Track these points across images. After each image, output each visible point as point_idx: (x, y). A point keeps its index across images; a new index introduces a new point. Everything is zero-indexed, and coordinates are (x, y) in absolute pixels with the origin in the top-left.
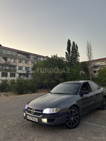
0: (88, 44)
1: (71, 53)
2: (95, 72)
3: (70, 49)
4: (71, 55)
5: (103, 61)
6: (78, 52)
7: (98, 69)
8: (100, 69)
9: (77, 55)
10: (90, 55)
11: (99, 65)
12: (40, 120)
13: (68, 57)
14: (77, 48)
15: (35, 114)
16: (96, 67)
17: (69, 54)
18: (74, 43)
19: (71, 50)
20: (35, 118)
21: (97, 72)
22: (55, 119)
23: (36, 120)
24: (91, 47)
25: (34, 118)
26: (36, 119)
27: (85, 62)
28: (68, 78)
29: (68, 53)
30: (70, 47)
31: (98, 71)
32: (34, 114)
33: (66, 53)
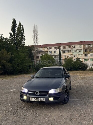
0: (35, 28)
1: (16, 35)
4: (15, 36)
5: (45, 48)
6: (24, 35)
7: (41, 55)
9: (23, 37)
10: (35, 40)
11: (41, 50)
12: (47, 99)
13: (12, 38)
14: (24, 30)
15: (40, 95)
16: (39, 52)
17: (14, 35)
18: (20, 24)
19: (16, 31)
21: (39, 58)
22: (59, 97)
24: (37, 32)
25: (39, 99)
27: (29, 46)
29: (12, 34)
30: (15, 27)
33: (10, 34)
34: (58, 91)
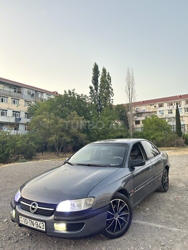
0: (128, 74)
1: (99, 88)
2: (138, 122)
3: (97, 81)
4: (98, 91)
5: (151, 105)
6: (111, 88)
7: (143, 118)
8: (146, 117)
9: (109, 91)
10: (130, 95)
11: (144, 110)
12: (49, 226)
13: (94, 94)
14: (110, 79)
15: (38, 212)
16: (139, 114)
17: (96, 89)
18: (104, 70)
19: (99, 83)
20: (39, 222)
21: (141, 123)
23: (42, 227)
24: (133, 80)
25: (35, 221)
26: (41, 225)
27: (122, 105)
28: (94, 133)
29: (94, 88)
30: (98, 77)
31: (143, 121)
32: (35, 213)
33: (91, 88)
34: (81, 205)
